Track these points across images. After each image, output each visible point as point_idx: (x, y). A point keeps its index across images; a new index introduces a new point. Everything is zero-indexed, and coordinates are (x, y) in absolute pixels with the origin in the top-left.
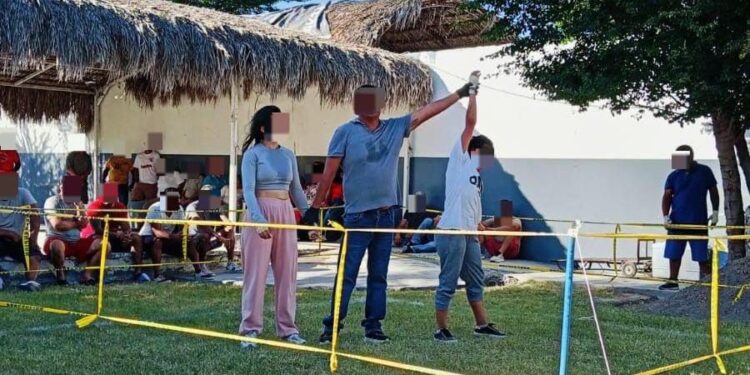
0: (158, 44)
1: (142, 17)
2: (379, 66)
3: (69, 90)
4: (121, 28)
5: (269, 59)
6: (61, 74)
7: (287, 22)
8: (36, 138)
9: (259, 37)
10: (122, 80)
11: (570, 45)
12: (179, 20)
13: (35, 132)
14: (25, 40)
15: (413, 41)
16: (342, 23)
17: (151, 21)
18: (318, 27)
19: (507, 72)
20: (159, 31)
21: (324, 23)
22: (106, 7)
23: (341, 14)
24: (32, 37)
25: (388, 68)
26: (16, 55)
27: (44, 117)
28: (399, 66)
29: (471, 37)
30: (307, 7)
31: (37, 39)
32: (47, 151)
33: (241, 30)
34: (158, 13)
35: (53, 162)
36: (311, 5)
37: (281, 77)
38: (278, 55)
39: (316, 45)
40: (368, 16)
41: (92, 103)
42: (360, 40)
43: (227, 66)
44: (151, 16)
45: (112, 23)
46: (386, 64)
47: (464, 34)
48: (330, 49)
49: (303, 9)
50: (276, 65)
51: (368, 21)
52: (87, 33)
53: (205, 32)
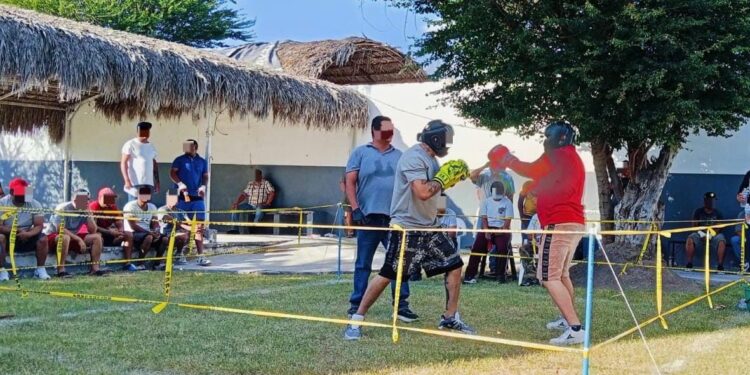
0: (148, 72)
1: (134, 49)
2: (329, 95)
3: (43, 107)
4: (115, 57)
5: (240, 86)
6: (62, 95)
7: (242, 56)
8: (10, 145)
9: (231, 69)
10: (92, 98)
11: (490, 86)
12: (165, 53)
13: (9, 140)
14: (33, 65)
15: (344, 75)
16: (290, 59)
17: (142, 53)
18: (270, 61)
19: (443, 105)
20: (148, 61)
21: (275, 58)
22: (102, 40)
23: (290, 52)
24: (38, 63)
25: (335, 97)
26: (24, 79)
27: (19, 129)
28: (344, 95)
29: (392, 75)
30: (258, 45)
31: (43, 65)
32: (21, 157)
33: (216, 63)
34: (147, 46)
35: (26, 165)
36: (261, 44)
37: (249, 101)
38: (247, 84)
39: (277, 76)
40: (313, 55)
41: (64, 118)
42: (307, 73)
43: (206, 91)
44: (141, 48)
45: (109, 53)
46: (334, 94)
47: (386, 72)
48: (289, 80)
49: (255, 46)
50: (245, 91)
51: (313, 58)
52: (86, 61)
53: (187, 62)
